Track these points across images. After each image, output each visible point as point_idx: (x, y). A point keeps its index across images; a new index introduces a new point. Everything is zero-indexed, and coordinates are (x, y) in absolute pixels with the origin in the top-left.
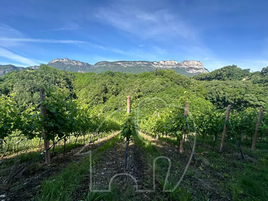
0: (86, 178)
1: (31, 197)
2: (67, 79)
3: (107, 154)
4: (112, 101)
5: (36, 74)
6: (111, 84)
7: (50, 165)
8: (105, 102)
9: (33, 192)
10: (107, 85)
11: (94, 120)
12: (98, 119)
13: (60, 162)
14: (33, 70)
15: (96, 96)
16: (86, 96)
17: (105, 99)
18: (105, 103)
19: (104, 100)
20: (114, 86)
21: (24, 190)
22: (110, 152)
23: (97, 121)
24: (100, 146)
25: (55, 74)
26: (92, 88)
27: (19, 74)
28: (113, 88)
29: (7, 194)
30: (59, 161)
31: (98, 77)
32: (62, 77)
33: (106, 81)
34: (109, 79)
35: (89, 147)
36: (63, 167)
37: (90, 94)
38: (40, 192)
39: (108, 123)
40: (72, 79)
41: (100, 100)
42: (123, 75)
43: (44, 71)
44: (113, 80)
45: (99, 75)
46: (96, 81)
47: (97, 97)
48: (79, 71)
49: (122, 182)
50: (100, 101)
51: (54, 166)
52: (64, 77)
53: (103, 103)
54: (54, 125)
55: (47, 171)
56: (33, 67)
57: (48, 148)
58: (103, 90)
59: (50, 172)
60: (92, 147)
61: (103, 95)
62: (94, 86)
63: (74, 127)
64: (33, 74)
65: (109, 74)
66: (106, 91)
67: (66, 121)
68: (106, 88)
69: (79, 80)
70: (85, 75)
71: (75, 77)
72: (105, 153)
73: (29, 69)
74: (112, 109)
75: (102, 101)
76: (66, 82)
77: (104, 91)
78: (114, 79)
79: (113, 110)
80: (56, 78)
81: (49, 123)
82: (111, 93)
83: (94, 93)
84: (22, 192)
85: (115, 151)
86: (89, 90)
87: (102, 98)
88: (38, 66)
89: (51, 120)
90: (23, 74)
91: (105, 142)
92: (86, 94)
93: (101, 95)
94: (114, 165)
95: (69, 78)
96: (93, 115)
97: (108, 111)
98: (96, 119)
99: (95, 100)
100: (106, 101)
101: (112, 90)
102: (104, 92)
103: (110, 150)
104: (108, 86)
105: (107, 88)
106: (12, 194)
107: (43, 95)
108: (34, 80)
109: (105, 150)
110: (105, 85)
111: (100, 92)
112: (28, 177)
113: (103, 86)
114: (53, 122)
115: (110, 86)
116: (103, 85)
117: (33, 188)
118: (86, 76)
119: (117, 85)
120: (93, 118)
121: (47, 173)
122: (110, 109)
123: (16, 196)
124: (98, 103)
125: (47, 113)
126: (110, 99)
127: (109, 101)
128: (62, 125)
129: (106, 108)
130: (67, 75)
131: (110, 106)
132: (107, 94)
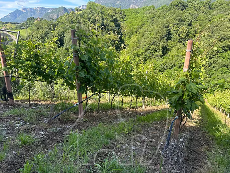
0: (111, 145)
1: (60, 142)
2: (116, 21)
3: (148, 127)
4: (176, 54)
5: (83, 16)
6: (178, 24)
7: (82, 119)
8: (164, 54)
9: (63, 138)
10: (170, 26)
11: (138, 78)
12: (144, 78)
13: (92, 120)
14: (81, 11)
15: (151, 45)
16: (138, 45)
17: (165, 50)
18: (165, 56)
19: (163, 52)
20: (184, 27)
21: (56, 135)
22: (154, 126)
23: (142, 80)
24: (142, 115)
25: (102, 14)
26: (146, 32)
27: (69, 17)
28: (180, 30)
29: (45, 133)
30: (92, 118)
31: (158, 14)
32: (110, 17)
33: (171, 19)
34: (175, 15)
35: (128, 112)
36: (93, 126)
37: (143, 41)
38: (67, 141)
39: (160, 86)
40: (122, 20)
41: (156, 51)
42: (204, 6)
43: (91, 11)
44: (183, 17)
45: (159, 9)
46: (155, 20)
47: (152, 47)
48: (131, 7)
49: (154, 168)
50: (157, 53)
51: (85, 122)
52: (112, 17)
53: (161, 56)
54: (86, 76)
55: (78, 124)
56: (81, 7)
57: (81, 101)
58: (164, 34)
59: (80, 126)
60: (132, 113)
61: (163, 43)
62: (150, 29)
63: (109, 83)
64: (81, 16)
65: (177, 6)
66: (168, 36)
67: (99, 74)
68: (170, 32)
69: (130, 20)
70: (139, 11)
71: (125, 16)
72: (144, 125)
73: (77, 10)
74: (175, 66)
75: (161, 53)
76: (115, 24)
77: (165, 36)
78: (185, 15)
79: (176, 68)
80: (103, 19)
81: (80, 73)
82: (177, 40)
83: (150, 40)
84: (54, 135)
85: (162, 127)
86: (143, 36)
87: (160, 48)
88: (85, 5)
89: (83, 70)
90: (72, 17)
91: (152, 111)
92: (139, 41)
93: (159, 44)
94: (151, 144)
95: (119, 19)
96: (137, 71)
97: (168, 70)
98: (142, 77)
99: (149, 51)
100: (166, 53)
101: (179, 35)
102: (165, 38)
103: (155, 124)
104: (173, 28)
105: (171, 30)
106: (48, 134)
107: (75, 38)
108: (82, 24)
109: (146, 121)
110: (168, 26)
111: (159, 37)
112: (62, 125)
113: (165, 29)
114: (85, 72)
115: (176, 28)
116: (164, 27)
117: (63, 136)
118: (140, 13)
119: (190, 25)
120: (137, 75)
121: (78, 126)
122: (172, 67)
123: (50, 137)
124: (154, 56)
125: (79, 61)
126: (174, 50)
127: (171, 53)
128: (95, 79)
129: (165, 64)
130: (116, 13)
131: (173, 62)
132: (169, 41)
